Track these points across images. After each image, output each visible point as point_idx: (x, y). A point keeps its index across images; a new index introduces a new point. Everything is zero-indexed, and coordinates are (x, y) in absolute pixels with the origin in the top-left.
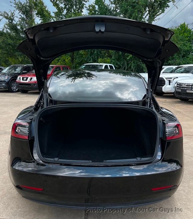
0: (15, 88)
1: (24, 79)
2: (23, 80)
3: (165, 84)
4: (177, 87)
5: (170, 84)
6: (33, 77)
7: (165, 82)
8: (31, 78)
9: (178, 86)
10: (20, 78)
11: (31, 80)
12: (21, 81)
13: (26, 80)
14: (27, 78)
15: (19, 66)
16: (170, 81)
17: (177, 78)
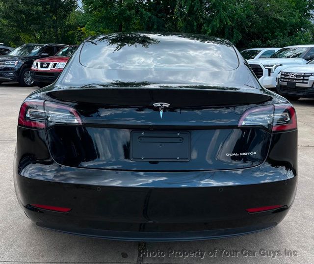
0: (29, 80)
1: (44, 65)
2: (42, 66)
3: (262, 75)
4: (281, 78)
5: (269, 75)
6: (58, 63)
7: (262, 71)
8: (55, 65)
9: (283, 76)
10: (37, 64)
11: (54, 67)
12: (39, 68)
13: (47, 67)
14: (48, 64)
15: (37, 46)
16: (270, 71)
17: (281, 65)
